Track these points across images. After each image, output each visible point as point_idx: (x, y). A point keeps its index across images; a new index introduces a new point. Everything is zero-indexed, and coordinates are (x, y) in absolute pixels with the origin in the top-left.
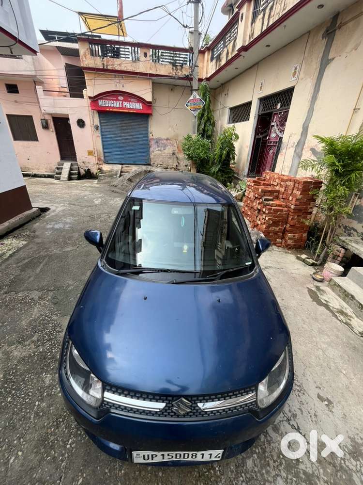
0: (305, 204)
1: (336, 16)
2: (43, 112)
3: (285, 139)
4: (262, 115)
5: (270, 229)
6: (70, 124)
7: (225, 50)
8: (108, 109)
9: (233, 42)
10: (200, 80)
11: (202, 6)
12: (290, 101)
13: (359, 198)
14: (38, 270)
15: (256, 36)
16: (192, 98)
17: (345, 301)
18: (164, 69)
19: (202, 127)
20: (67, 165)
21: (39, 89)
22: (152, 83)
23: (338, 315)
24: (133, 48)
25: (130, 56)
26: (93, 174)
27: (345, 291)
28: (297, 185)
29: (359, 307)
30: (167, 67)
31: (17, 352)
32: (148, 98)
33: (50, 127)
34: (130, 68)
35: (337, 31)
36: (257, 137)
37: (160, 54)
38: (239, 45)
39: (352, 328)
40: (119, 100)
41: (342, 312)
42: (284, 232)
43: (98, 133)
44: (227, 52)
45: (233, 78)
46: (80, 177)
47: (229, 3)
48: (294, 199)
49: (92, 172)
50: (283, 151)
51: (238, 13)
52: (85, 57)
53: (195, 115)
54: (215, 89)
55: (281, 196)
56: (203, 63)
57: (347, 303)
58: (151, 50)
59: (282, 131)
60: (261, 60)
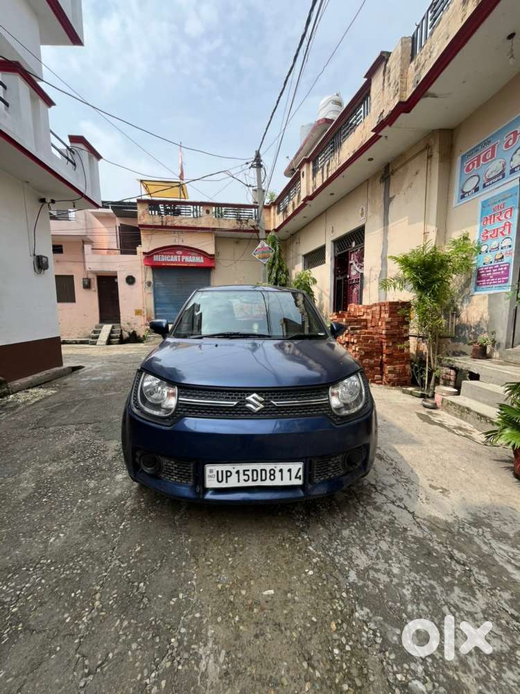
0: (397, 327)
1: (387, 167)
2: (88, 269)
3: (366, 274)
4: (339, 256)
5: (364, 362)
6: (117, 283)
7: (291, 202)
8: (164, 264)
9: (297, 195)
10: (268, 232)
11: (264, 169)
12: (364, 238)
13: (456, 317)
14: (73, 411)
15: (318, 187)
16: (259, 246)
17: (462, 419)
18: (229, 222)
19: (274, 275)
20: (107, 328)
21: (87, 248)
22: (215, 237)
23: (455, 430)
24: (195, 207)
25: (192, 214)
26: (139, 337)
27: (460, 406)
28: (383, 308)
29: (478, 419)
30: (231, 221)
31: (52, 468)
32: (211, 250)
33: (92, 286)
34: (191, 224)
35: (391, 176)
36: (337, 278)
37: (223, 211)
38: (303, 196)
39: (473, 440)
40: (178, 255)
41: (460, 429)
42: (381, 365)
43: (150, 290)
44: (292, 204)
45: (303, 228)
46: (122, 341)
47: (292, 168)
48: (384, 323)
49: (138, 335)
50: (367, 286)
51: (299, 172)
52: (144, 216)
53: (265, 263)
54: (286, 240)
55: (369, 325)
56: (270, 215)
57: (465, 420)
58: (214, 208)
59: (362, 267)
60: (329, 207)
